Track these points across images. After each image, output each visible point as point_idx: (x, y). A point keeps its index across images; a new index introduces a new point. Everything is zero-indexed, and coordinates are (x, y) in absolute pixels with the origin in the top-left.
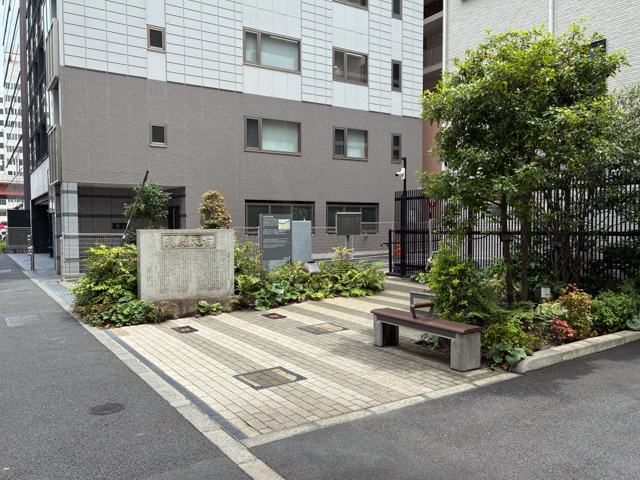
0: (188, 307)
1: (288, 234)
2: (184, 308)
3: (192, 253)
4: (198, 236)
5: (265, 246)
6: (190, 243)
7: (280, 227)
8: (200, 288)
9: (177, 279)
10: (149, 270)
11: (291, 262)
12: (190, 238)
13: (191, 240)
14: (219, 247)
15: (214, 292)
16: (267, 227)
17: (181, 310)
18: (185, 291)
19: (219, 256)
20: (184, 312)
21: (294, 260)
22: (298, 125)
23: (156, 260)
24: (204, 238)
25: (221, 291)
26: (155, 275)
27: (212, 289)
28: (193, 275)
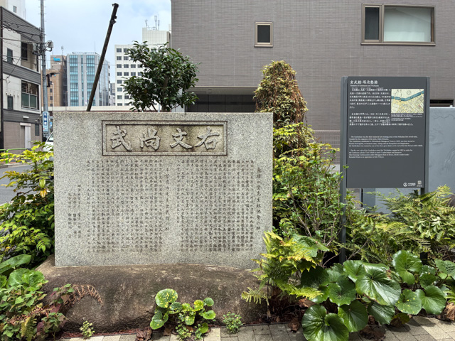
0: (128, 302)
1: (418, 125)
2: (118, 307)
3: (172, 166)
4: (186, 127)
5: (354, 155)
6: (168, 142)
7: (396, 108)
8: (189, 244)
9: (138, 222)
10: (74, 200)
11: (423, 194)
12: (168, 131)
13: (169, 137)
14: (235, 154)
15: (222, 255)
16: (359, 109)
17: (108, 311)
18: (155, 249)
19: (234, 174)
20: (116, 317)
21: (430, 189)
22: (431, 11)
23: (88, 178)
24: (201, 132)
25: (239, 254)
26: (87, 211)
27: (217, 248)
28: (174, 214)
